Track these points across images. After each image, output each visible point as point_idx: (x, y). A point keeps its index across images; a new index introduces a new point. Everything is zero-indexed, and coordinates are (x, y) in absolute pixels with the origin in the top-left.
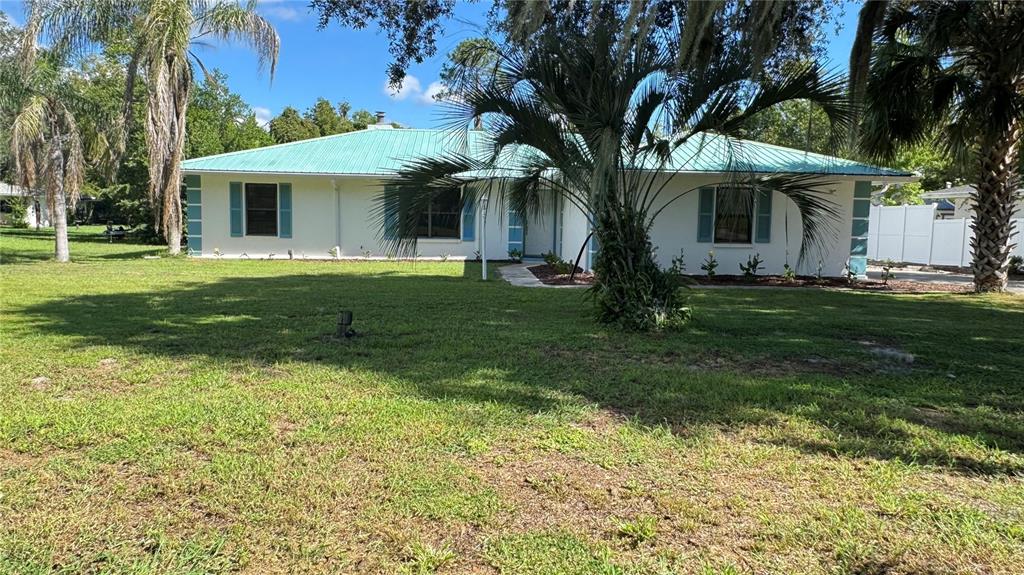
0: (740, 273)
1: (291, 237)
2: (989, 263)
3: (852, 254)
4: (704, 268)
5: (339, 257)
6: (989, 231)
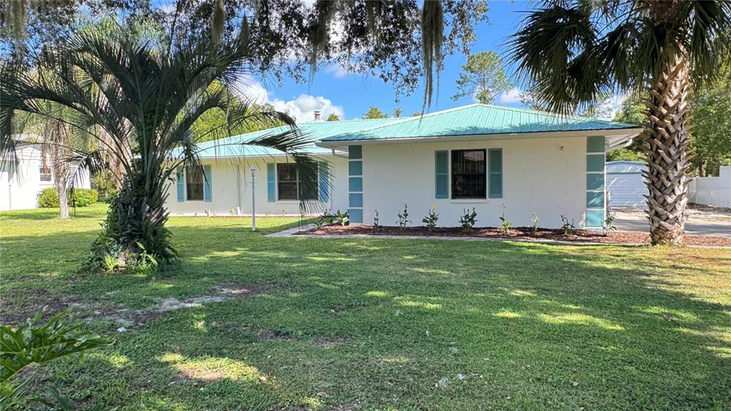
0: (460, 225)
1: (211, 201)
3: (588, 206)
4: (424, 221)
5: (240, 214)
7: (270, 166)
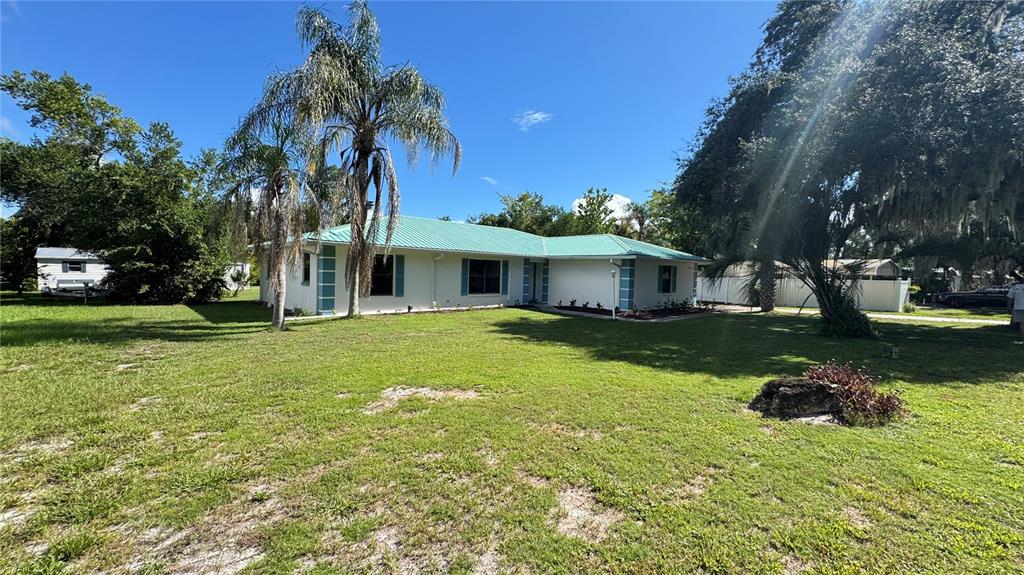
1: (403, 296)
7: (465, 261)
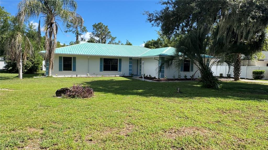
1: (76, 71)
2: (238, 75)
5: (89, 76)
6: (237, 69)
7: (101, 59)
